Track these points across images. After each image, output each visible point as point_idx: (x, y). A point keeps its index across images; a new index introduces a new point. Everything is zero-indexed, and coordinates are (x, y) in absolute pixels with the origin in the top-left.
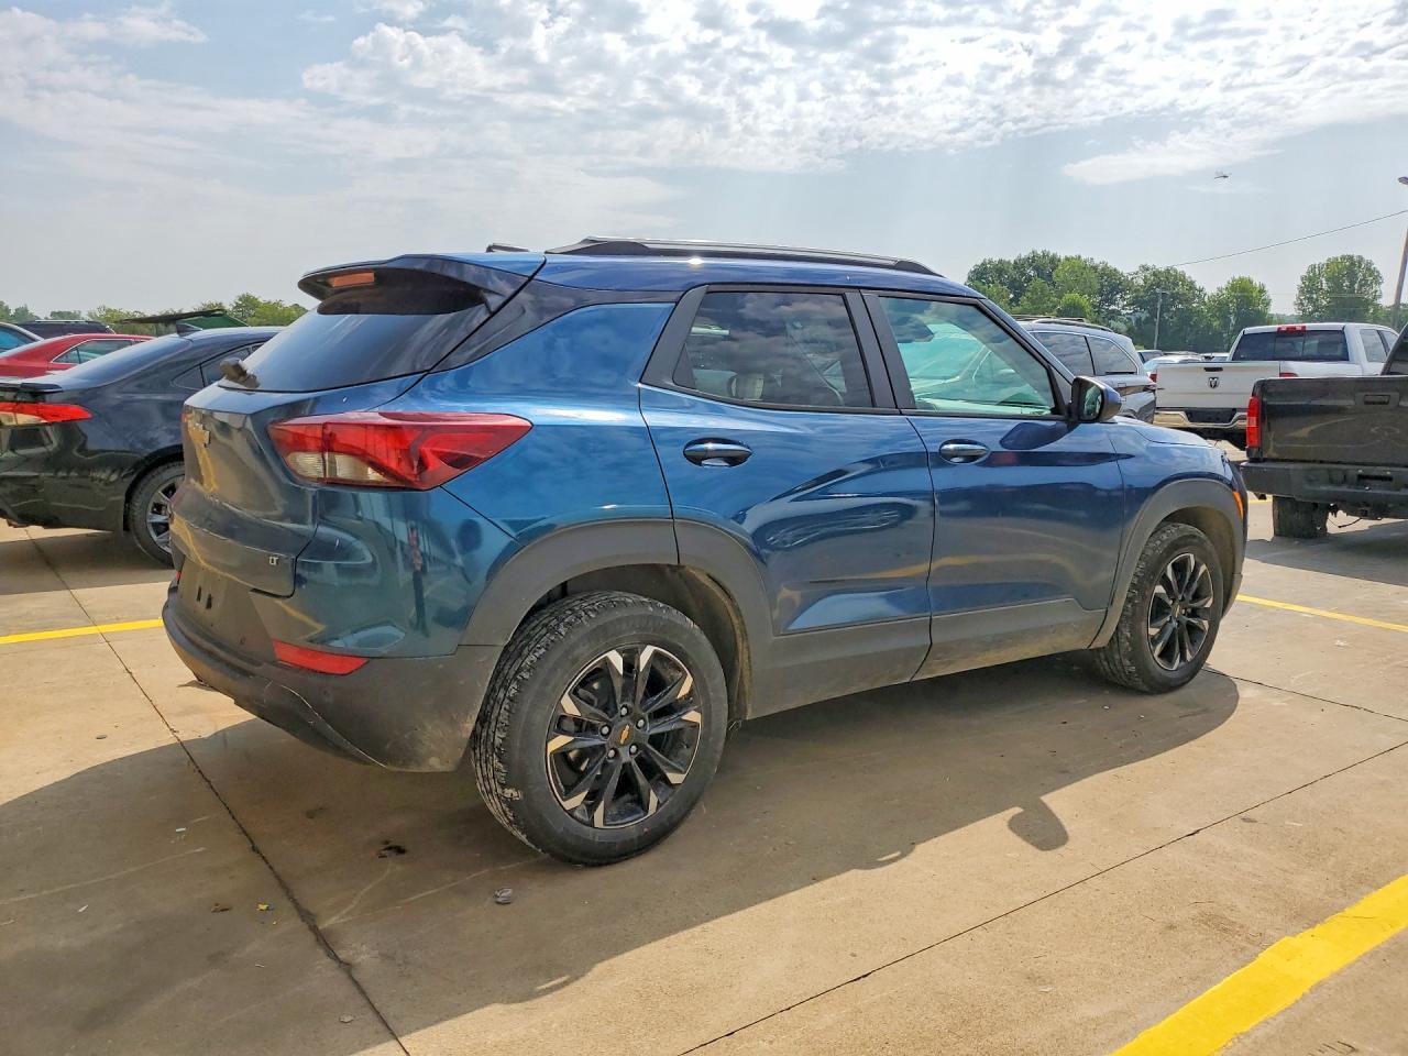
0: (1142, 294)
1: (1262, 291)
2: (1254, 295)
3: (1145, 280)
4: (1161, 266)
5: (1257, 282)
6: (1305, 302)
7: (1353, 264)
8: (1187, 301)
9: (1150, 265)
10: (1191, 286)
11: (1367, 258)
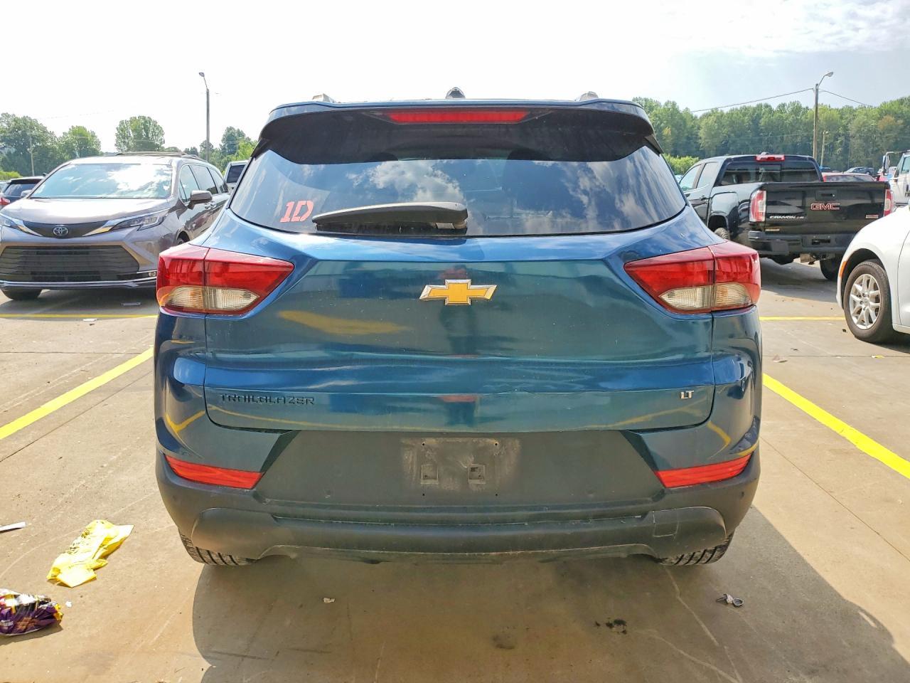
0: (8, 135)
1: (93, 136)
2: (89, 138)
3: (9, 124)
4: (20, 115)
5: (89, 129)
6: (122, 144)
7: (146, 122)
8: (43, 140)
9: (11, 113)
10: (44, 130)
11: (153, 118)
